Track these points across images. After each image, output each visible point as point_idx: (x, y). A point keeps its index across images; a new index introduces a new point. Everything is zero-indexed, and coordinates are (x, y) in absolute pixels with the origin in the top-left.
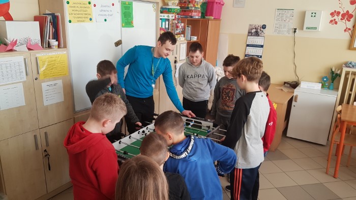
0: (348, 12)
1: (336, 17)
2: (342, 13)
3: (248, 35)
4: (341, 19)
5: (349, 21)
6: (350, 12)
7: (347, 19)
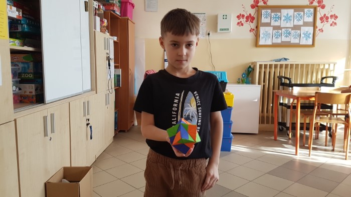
0: (250, 14)
1: (241, 20)
2: (246, 16)
4: (246, 21)
5: (252, 22)
6: (252, 15)
7: (250, 21)
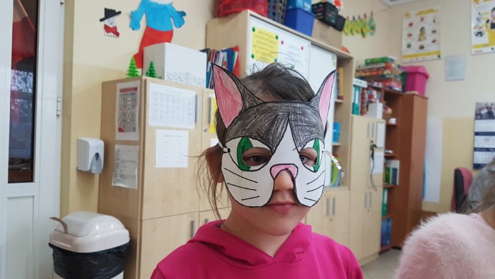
3: (476, 119)
